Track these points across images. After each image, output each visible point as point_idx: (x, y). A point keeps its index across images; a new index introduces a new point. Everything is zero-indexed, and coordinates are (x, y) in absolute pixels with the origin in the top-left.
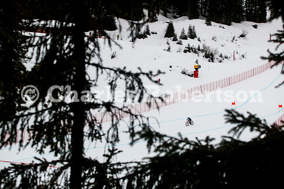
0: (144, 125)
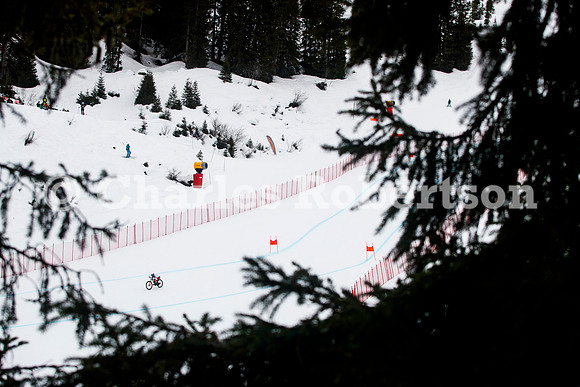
0: (71, 287)
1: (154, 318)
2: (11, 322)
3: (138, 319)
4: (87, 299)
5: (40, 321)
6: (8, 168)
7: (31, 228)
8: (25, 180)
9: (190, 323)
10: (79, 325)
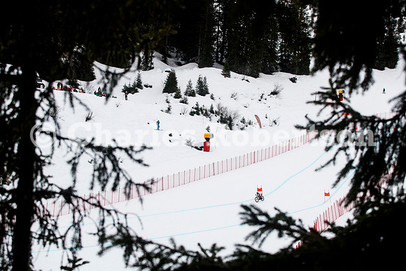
0: (120, 224)
1: (178, 246)
2: (78, 249)
3: (167, 248)
4: (132, 233)
5: (99, 249)
7: (92, 184)
8: (89, 150)
9: (203, 250)
10: (126, 251)
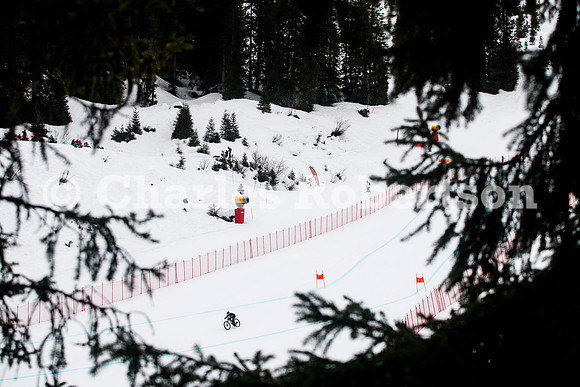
0: (122, 329)
1: (206, 355)
2: (61, 367)
3: (190, 359)
4: (138, 340)
5: (91, 364)
6: (53, 211)
7: (78, 271)
8: (71, 223)
9: (241, 362)
10: (130, 367)
